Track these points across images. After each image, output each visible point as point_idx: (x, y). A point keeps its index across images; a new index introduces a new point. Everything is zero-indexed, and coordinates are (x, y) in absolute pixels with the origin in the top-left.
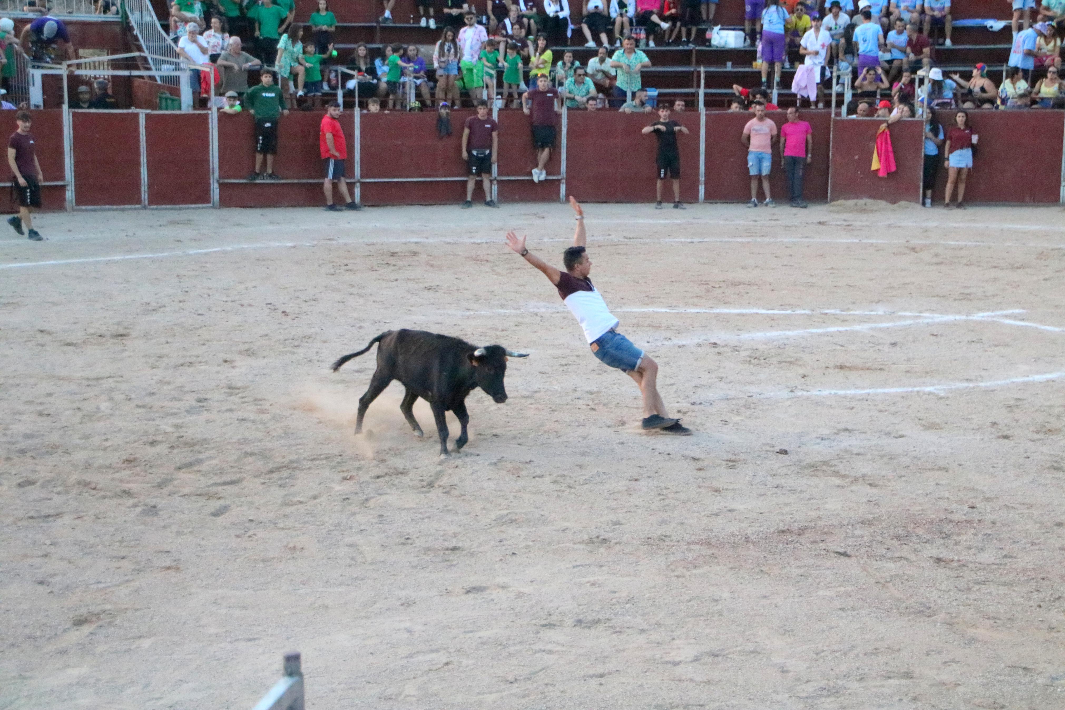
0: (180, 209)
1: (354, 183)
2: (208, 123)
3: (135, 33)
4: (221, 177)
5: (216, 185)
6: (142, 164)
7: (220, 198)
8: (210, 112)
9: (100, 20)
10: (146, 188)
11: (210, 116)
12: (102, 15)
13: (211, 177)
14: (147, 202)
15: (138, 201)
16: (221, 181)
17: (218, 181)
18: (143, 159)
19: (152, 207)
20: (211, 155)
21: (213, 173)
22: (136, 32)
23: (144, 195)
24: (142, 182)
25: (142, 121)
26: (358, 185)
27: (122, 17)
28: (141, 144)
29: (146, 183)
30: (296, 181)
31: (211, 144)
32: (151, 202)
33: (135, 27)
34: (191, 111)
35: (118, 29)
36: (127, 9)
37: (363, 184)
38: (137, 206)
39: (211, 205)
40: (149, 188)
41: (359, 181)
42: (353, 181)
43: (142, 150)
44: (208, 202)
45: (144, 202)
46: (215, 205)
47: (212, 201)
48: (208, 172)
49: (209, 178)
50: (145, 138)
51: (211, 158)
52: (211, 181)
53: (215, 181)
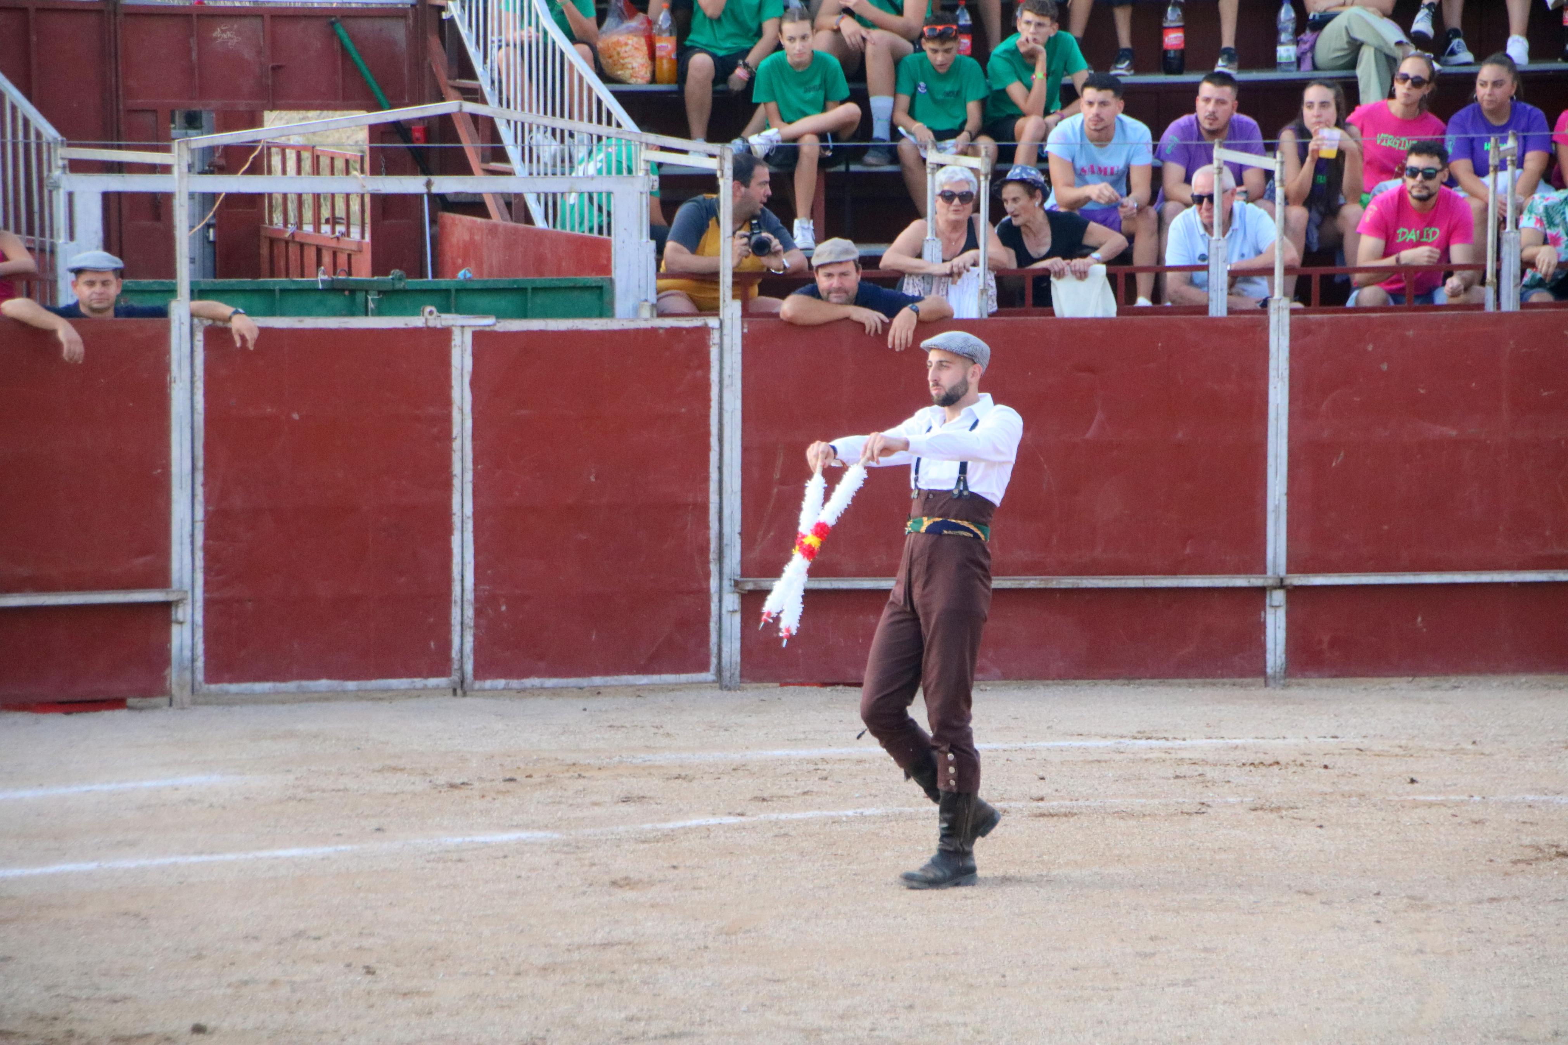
0: (598, 692)
1: (1262, 591)
2: (705, 364)
4: (746, 568)
5: (732, 601)
6: (456, 520)
7: (745, 651)
8: (713, 322)
10: (470, 612)
11: (715, 337)
13: (713, 568)
14: (469, 667)
15: (439, 663)
16: (750, 586)
17: (737, 584)
18: (462, 503)
19: (488, 684)
20: (714, 486)
21: (721, 554)
23: (463, 641)
24: (456, 589)
25: (462, 360)
26: (1278, 597)
28: (456, 444)
29: (469, 595)
31: (714, 441)
32: (486, 666)
34: (647, 321)
37: (1294, 593)
38: (431, 682)
39: (710, 676)
40: (478, 613)
41: (1281, 586)
42: (1256, 581)
43: (456, 469)
44: (703, 666)
45: (461, 668)
46: (726, 674)
47: (714, 661)
48: (704, 550)
49: (707, 575)
50: (469, 423)
51: (714, 498)
52: (714, 583)
53: (726, 583)
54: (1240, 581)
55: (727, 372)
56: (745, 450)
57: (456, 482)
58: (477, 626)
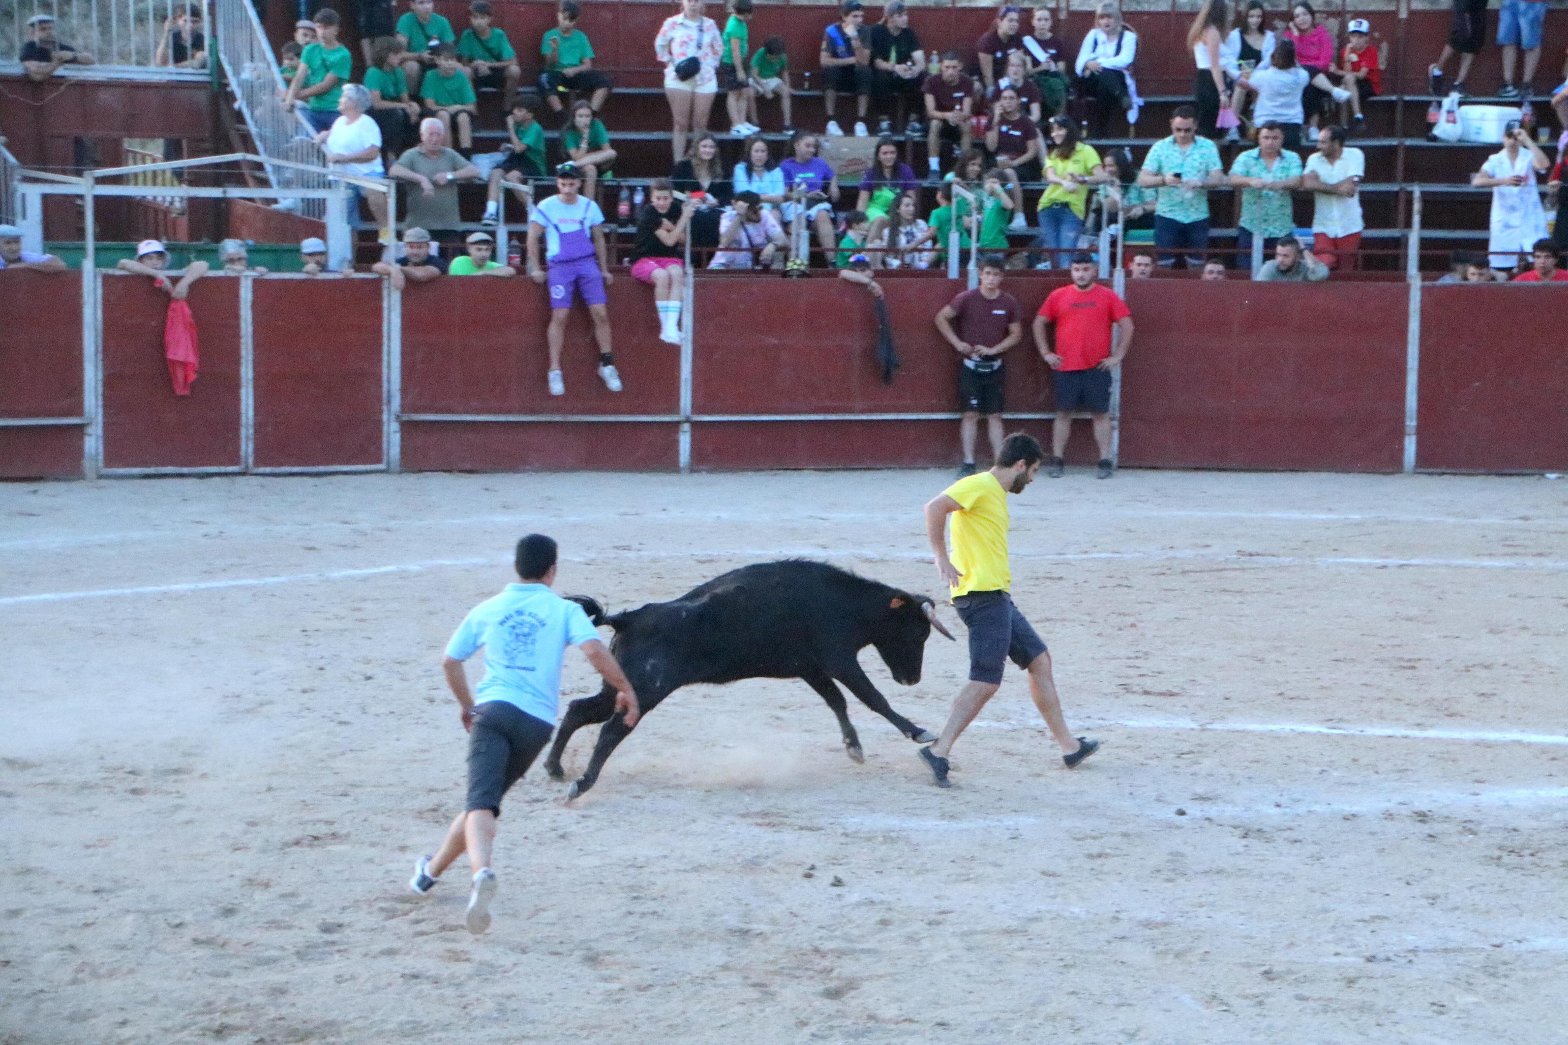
1: (677, 424)
2: (380, 299)
3: (236, 106)
4: (404, 409)
5: (395, 426)
6: (243, 381)
7: (404, 453)
9: (166, 78)
10: (251, 431)
12: (171, 67)
13: (385, 408)
14: (251, 460)
15: (235, 459)
16: (405, 418)
17: (398, 417)
18: (247, 372)
19: (261, 470)
20: (385, 364)
21: (389, 402)
22: (240, 104)
23: (247, 447)
24: (243, 419)
25: (246, 294)
26: (686, 427)
27: (210, 75)
28: (243, 340)
29: (251, 422)
30: (558, 418)
31: (385, 340)
32: (260, 460)
33: (238, 93)
34: (348, 274)
35: (202, 97)
36: (222, 56)
37: (695, 425)
38: (231, 469)
39: (383, 467)
40: (256, 432)
41: (688, 420)
42: (675, 418)
43: (243, 353)
44: (379, 461)
45: (246, 462)
46: (392, 466)
47: (385, 458)
48: (379, 398)
49: (381, 412)
50: (250, 329)
51: (385, 370)
52: (385, 417)
53: (393, 417)
54: (667, 418)
55: (392, 302)
56: (403, 344)
57: (243, 361)
58: (256, 439)
